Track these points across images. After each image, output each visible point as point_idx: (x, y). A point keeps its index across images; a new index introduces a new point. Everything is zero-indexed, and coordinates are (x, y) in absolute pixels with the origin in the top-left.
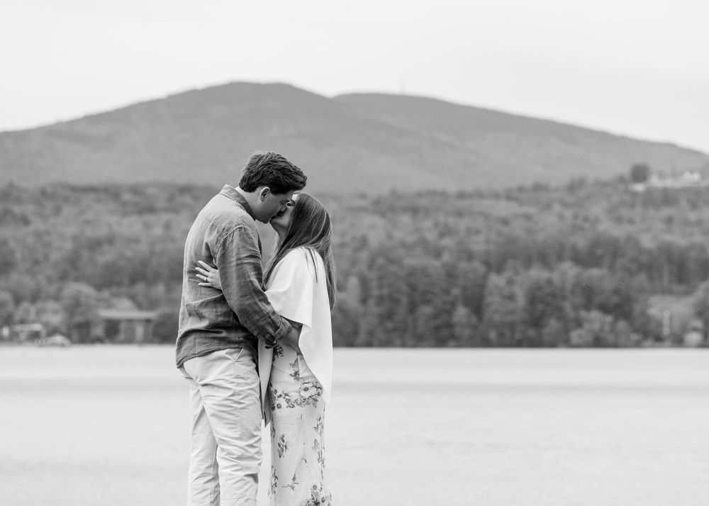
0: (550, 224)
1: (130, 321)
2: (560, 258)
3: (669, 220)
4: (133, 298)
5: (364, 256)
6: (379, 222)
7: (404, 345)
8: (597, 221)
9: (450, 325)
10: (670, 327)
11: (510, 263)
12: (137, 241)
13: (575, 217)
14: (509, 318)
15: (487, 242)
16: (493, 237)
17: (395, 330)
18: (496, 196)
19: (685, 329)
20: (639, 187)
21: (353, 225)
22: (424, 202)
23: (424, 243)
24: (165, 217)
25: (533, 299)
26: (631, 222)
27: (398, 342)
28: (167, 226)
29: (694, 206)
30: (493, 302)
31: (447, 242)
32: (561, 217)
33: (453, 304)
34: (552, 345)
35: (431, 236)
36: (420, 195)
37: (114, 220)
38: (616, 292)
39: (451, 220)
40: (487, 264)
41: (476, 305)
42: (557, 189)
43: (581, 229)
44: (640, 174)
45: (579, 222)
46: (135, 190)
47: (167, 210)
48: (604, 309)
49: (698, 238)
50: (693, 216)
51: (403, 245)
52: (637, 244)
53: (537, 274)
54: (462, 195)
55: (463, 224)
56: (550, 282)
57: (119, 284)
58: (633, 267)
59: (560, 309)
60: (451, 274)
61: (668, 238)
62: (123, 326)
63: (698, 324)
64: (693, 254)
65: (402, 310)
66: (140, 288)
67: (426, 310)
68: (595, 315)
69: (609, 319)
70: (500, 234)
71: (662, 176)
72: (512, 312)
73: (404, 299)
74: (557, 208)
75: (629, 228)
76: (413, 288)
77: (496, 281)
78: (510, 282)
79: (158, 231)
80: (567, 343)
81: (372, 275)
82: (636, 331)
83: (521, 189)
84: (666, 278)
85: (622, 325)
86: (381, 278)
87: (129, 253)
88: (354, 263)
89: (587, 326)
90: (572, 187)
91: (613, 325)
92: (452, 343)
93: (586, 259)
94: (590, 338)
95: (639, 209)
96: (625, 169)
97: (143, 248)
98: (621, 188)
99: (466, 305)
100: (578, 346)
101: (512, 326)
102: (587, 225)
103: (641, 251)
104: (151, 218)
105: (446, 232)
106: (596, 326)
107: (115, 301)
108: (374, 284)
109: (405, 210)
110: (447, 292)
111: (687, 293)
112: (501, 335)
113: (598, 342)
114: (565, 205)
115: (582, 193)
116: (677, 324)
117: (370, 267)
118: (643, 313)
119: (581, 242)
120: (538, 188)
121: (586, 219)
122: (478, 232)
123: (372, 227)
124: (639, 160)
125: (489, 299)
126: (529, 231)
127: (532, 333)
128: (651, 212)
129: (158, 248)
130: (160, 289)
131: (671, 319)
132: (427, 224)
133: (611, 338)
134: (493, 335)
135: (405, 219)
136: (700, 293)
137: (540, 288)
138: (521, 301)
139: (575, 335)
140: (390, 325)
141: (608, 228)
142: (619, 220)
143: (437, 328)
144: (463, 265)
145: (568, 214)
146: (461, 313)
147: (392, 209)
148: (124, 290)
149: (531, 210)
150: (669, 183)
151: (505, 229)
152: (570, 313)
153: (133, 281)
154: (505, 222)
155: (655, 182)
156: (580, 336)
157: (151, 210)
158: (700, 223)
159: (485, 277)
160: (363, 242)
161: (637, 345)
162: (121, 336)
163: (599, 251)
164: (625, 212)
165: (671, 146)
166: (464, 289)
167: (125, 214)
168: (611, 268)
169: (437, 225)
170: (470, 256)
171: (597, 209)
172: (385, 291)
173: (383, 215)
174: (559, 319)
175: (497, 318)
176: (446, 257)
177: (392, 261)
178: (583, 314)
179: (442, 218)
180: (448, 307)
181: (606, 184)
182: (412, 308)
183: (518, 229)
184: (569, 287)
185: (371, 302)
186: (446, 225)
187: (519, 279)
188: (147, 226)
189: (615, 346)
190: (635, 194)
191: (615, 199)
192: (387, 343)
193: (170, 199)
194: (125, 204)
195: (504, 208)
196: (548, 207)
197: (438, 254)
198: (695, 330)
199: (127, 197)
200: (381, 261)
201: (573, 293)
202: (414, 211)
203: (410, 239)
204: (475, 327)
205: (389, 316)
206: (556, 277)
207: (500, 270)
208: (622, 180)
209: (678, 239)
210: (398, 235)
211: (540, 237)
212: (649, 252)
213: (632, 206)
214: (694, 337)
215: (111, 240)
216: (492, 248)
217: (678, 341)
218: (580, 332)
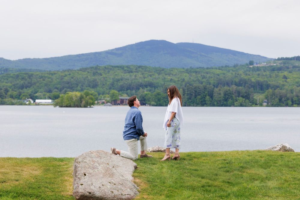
0: (229, 76)
1: (126, 99)
2: (232, 84)
3: (259, 75)
4: (127, 94)
5: (184, 83)
6: (187, 75)
7: (193, 106)
8: (241, 75)
9: (205, 101)
10: (259, 101)
11: (220, 85)
12: (128, 80)
13: (236, 74)
14: (219, 99)
15: (214, 80)
16: (215, 79)
17: (191, 102)
18: (216, 68)
19: (263, 102)
20: (251, 66)
21: (181, 76)
22: (198, 70)
23: (199, 80)
24: (135, 74)
25: (225, 95)
26: (249, 75)
27: (192, 105)
28: (135, 76)
29: (265, 71)
30: (215, 95)
31: (204, 80)
32: (232, 74)
33: (206, 95)
34: (230, 106)
35: (200, 79)
36: (197, 68)
37: (123, 74)
38: (246, 92)
39: (205, 75)
40: (214, 85)
41: (211, 96)
42: (231, 67)
43: (237, 76)
44: (251, 63)
45: (236, 75)
46: (127, 67)
47: (135, 72)
48: (243, 97)
49: (266, 79)
50: (264, 74)
51: (193, 81)
52: (251, 80)
53: (226, 88)
54: (207, 68)
55: (208, 75)
56: (229, 90)
57: (124, 90)
58: (250, 86)
59: (232, 97)
60: (205, 88)
61: (258, 79)
62: (125, 101)
63: (266, 101)
64: (264, 83)
65: (193, 97)
66: (129, 91)
67: (199, 97)
68: (240, 98)
69: (244, 99)
70: (217, 78)
71: (257, 63)
72: (220, 98)
73: (194, 94)
74: (231, 71)
75: (249, 76)
76: (196, 91)
77: (216, 90)
78: (220, 90)
79: (133, 77)
80: (234, 106)
81: (186, 88)
82: (250, 103)
83: (222, 67)
84: (258, 89)
85: (247, 100)
86: (188, 89)
87: (126, 83)
88: (181, 85)
89: (238, 101)
90: (235, 66)
91: (245, 101)
92: (206, 105)
93: (238, 84)
94: (239, 104)
95: (251, 72)
96: (248, 62)
97: (130, 81)
98: (247, 66)
99: (209, 96)
100: (236, 106)
101: (220, 101)
102: (238, 76)
103: (252, 82)
104: (131, 74)
105: (204, 77)
106: (241, 101)
107: (123, 94)
108: (186, 91)
109: (194, 72)
110: (204, 92)
111: (263, 93)
112: (218, 103)
113: (241, 105)
114: (233, 71)
115: (237, 68)
116: (261, 100)
117: (185, 86)
118: (252, 98)
119: (237, 80)
120: (226, 66)
121: (238, 74)
122: (212, 78)
123: (186, 76)
124: (251, 60)
125: (214, 94)
126: (224, 77)
127: (225, 103)
128: (254, 73)
129: (133, 81)
130: (134, 91)
131: (259, 99)
132: (200, 75)
133: (245, 104)
134: (215, 103)
135: (194, 74)
136: (266, 93)
137: (227, 92)
138: (222, 95)
139: (235, 103)
140: (190, 101)
141: (243, 76)
142: (247, 74)
143: (202, 101)
144: (208, 86)
145: (234, 73)
146: (208, 98)
147: (190, 72)
148: (125, 91)
149: (225, 72)
150: (258, 65)
151: (218, 77)
152: (234, 98)
153: (127, 90)
154: (218, 75)
155: (255, 65)
156: (237, 104)
157: (132, 72)
158: (266, 75)
159: (213, 89)
160: (184, 80)
161: (251, 106)
162: (124, 103)
163: (241, 83)
164: (248, 72)
165: (259, 56)
166: (208, 92)
167: (125, 73)
168: (244, 87)
169: (201, 76)
170: (210, 84)
171: (241, 72)
172: (189, 92)
173: (188, 73)
174: (231, 99)
175: (216, 99)
176: (204, 84)
177: (191, 85)
178: (238, 98)
179: (203, 74)
180: (204, 96)
181: (243, 66)
182: (196, 97)
183: (221, 77)
184: (234, 91)
185: (185, 95)
186: (204, 75)
187: (222, 89)
188: (130, 76)
189: (246, 106)
190: (250, 68)
191: (245, 69)
192: (189, 105)
193: (136, 69)
194: (125, 70)
195: (218, 72)
196: (229, 71)
197: (202, 83)
198: (265, 102)
199: (126, 69)
200: (188, 85)
201: (235, 93)
202: (196, 72)
203: (195, 79)
204: (211, 101)
205: (190, 99)
206: (231, 89)
207: (217, 87)
208: (247, 64)
209: (261, 79)
210: (192, 78)
211: (227, 79)
212: (254, 82)
213: (250, 71)
214: (265, 104)
215: (122, 80)
216: (215, 81)
217: (261, 105)
218: (237, 102)
